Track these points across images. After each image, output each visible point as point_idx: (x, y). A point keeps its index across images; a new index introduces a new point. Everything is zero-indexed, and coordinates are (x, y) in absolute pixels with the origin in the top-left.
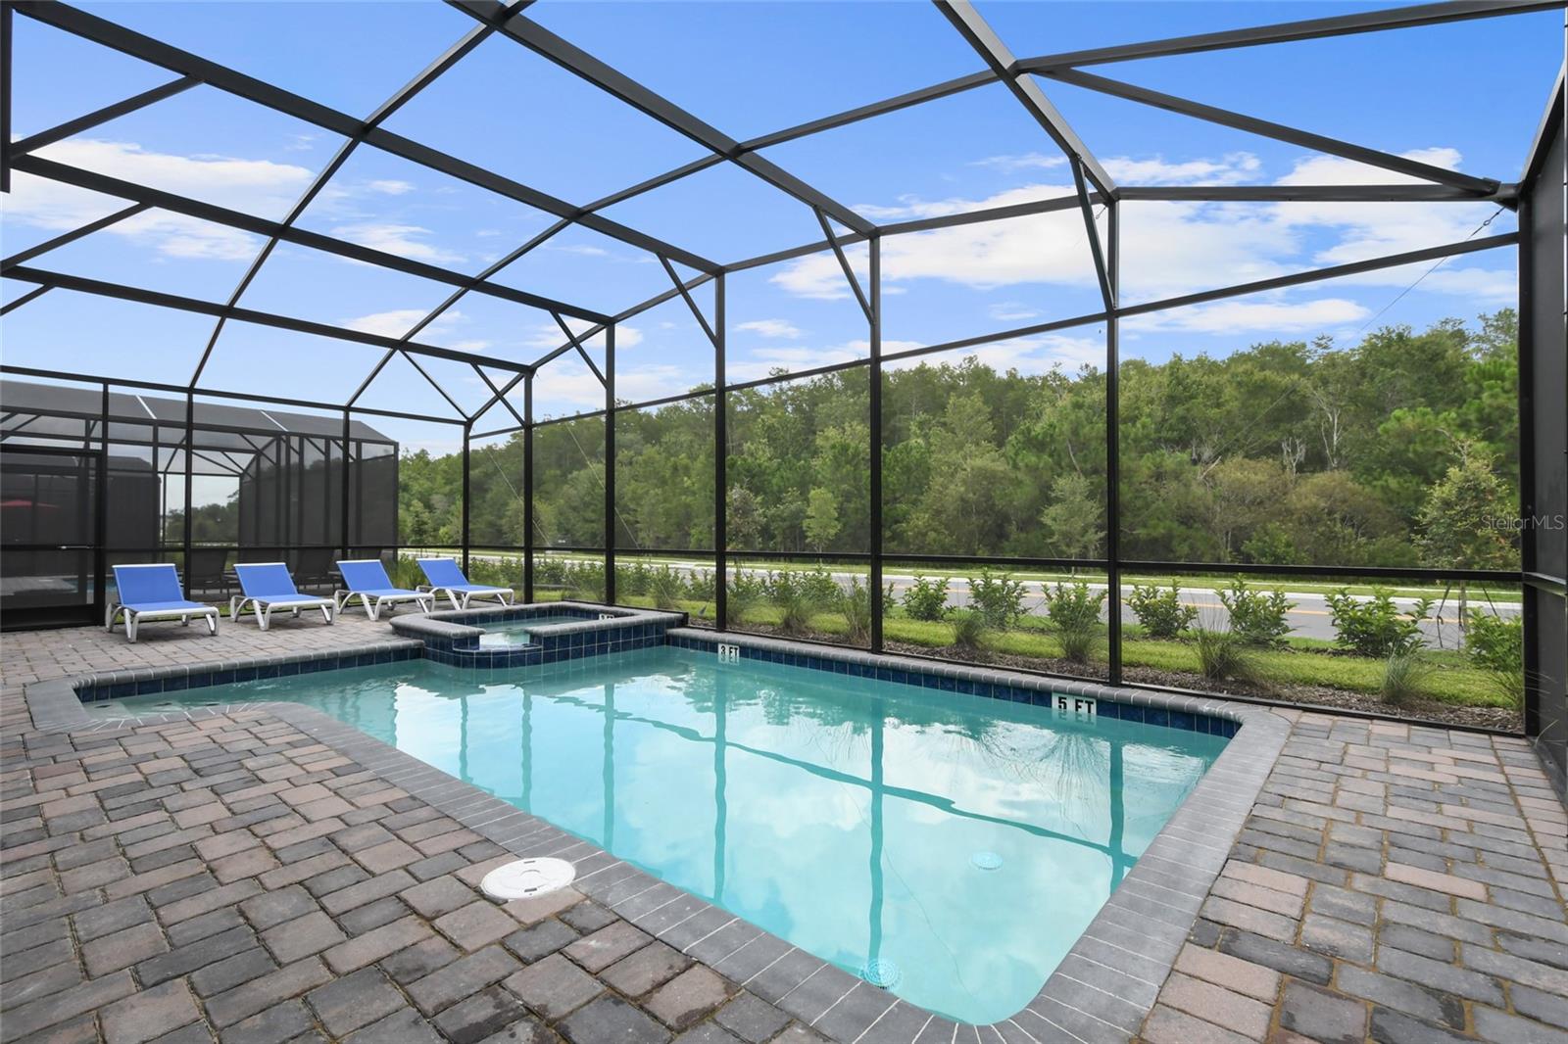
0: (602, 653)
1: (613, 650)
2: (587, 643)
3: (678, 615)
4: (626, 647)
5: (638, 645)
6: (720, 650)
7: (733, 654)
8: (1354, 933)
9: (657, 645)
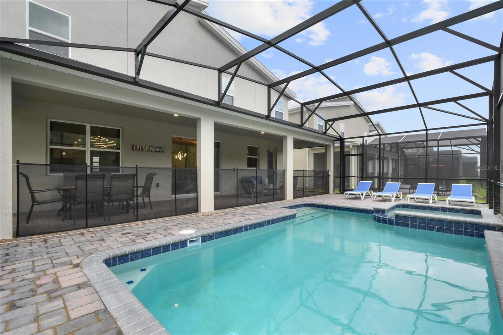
0: (430, 230)
1: (438, 231)
2: (420, 223)
4: (448, 231)
5: (459, 233)
8: (46, 310)
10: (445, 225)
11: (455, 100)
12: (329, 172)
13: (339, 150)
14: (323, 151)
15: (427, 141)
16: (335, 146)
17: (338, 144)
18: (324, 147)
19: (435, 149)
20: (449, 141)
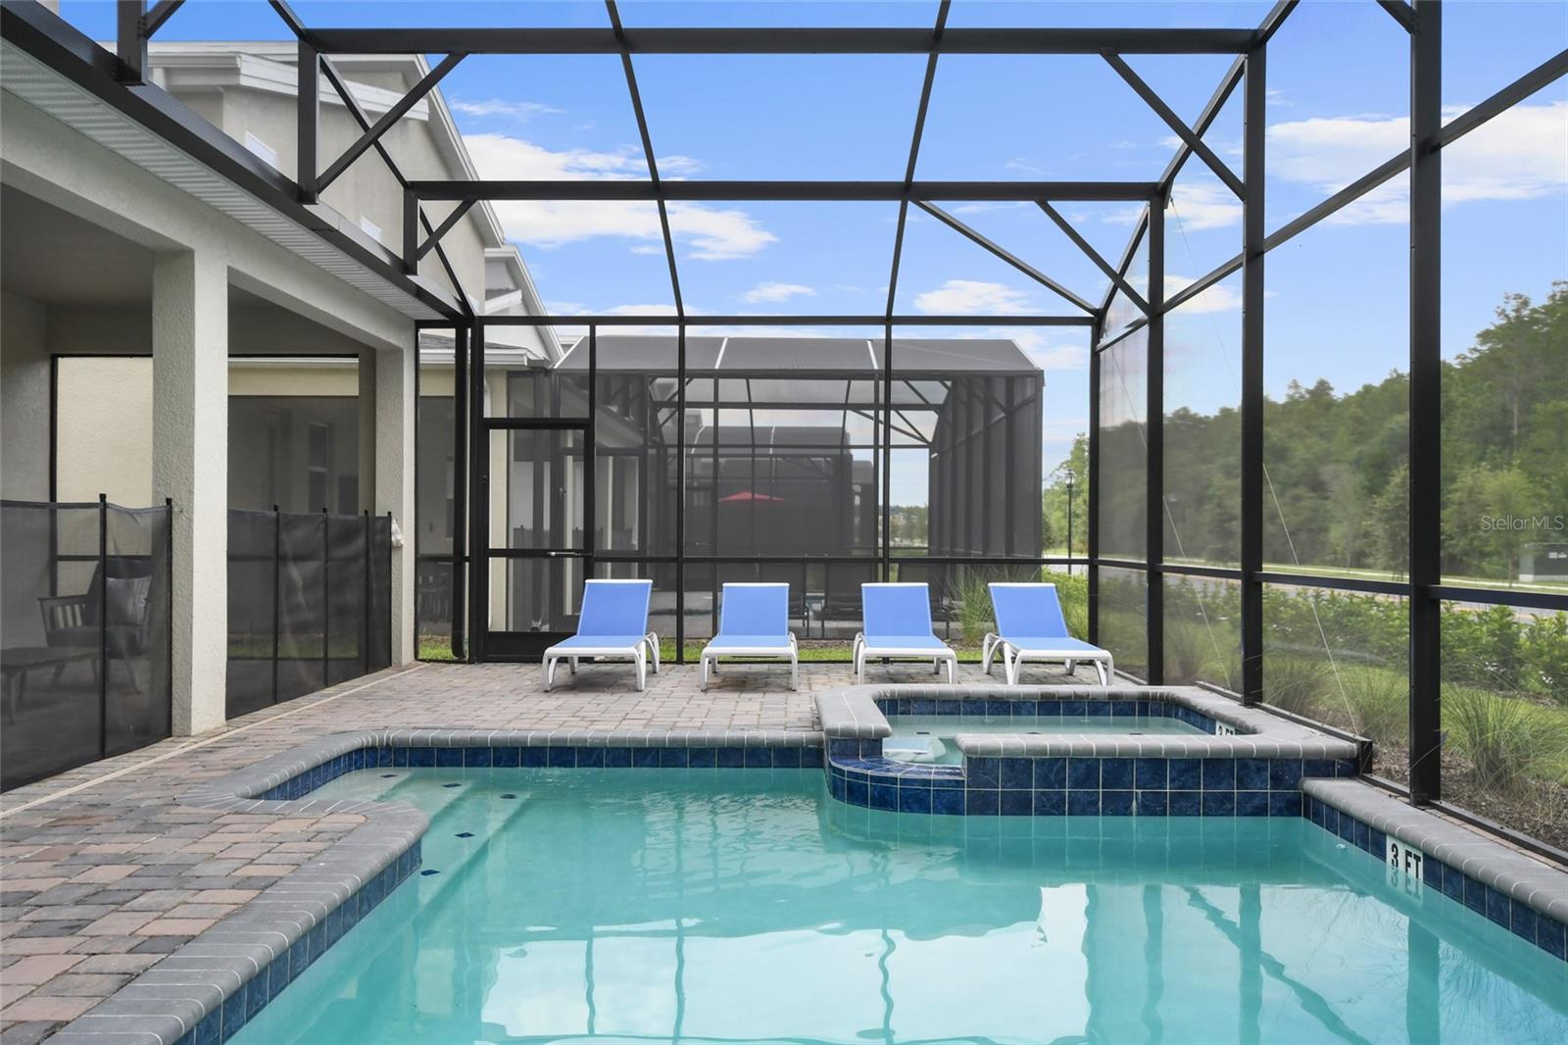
0: (1116, 813)
1: (1146, 810)
2: (1076, 784)
3: (1345, 744)
4: (1183, 806)
5: (1219, 806)
6: (1390, 855)
7: (1412, 871)
9: (1280, 813)
10: (1172, 781)
11: (1043, 193)
12: (394, 526)
13: (446, 388)
14: (350, 387)
15: (888, 375)
16: (423, 359)
17: (439, 348)
18: (356, 360)
19: (707, 416)
20: (744, 381)
